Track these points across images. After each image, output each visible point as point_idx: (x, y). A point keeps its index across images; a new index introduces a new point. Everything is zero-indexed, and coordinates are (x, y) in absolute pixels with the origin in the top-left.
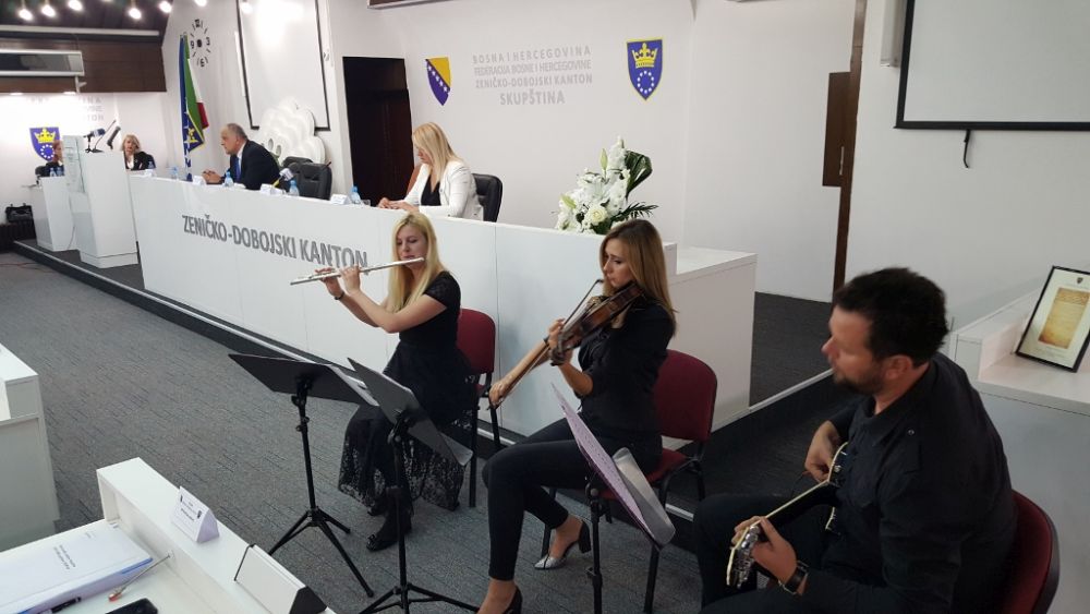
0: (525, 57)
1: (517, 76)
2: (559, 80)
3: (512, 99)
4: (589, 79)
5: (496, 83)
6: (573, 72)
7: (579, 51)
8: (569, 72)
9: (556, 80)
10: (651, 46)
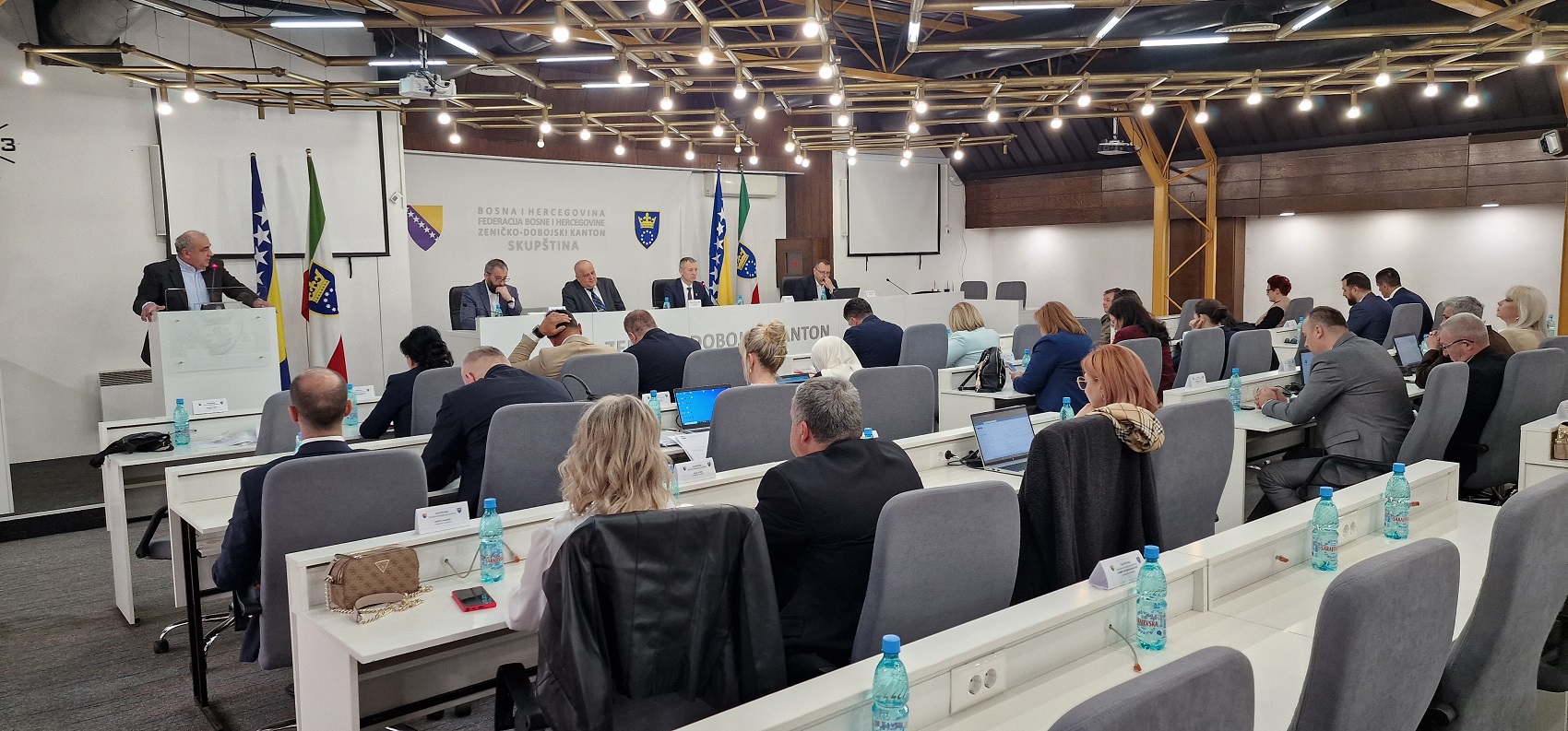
0: (542, 212)
1: (530, 227)
2: (575, 232)
3: (523, 245)
5: (505, 232)
6: (589, 227)
7: (595, 213)
8: (584, 228)
9: (572, 232)
10: (652, 214)
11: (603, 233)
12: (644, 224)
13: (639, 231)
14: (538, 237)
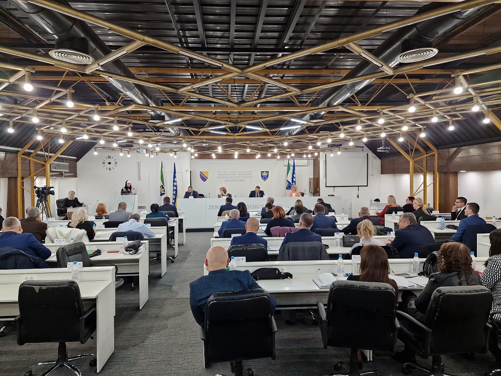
0: (234, 172)
1: (231, 176)
3: (229, 181)
5: (224, 177)
6: (247, 176)
7: (249, 172)
9: (242, 177)
10: (266, 172)
11: (251, 177)
12: (263, 175)
13: (262, 176)
14: (233, 179)
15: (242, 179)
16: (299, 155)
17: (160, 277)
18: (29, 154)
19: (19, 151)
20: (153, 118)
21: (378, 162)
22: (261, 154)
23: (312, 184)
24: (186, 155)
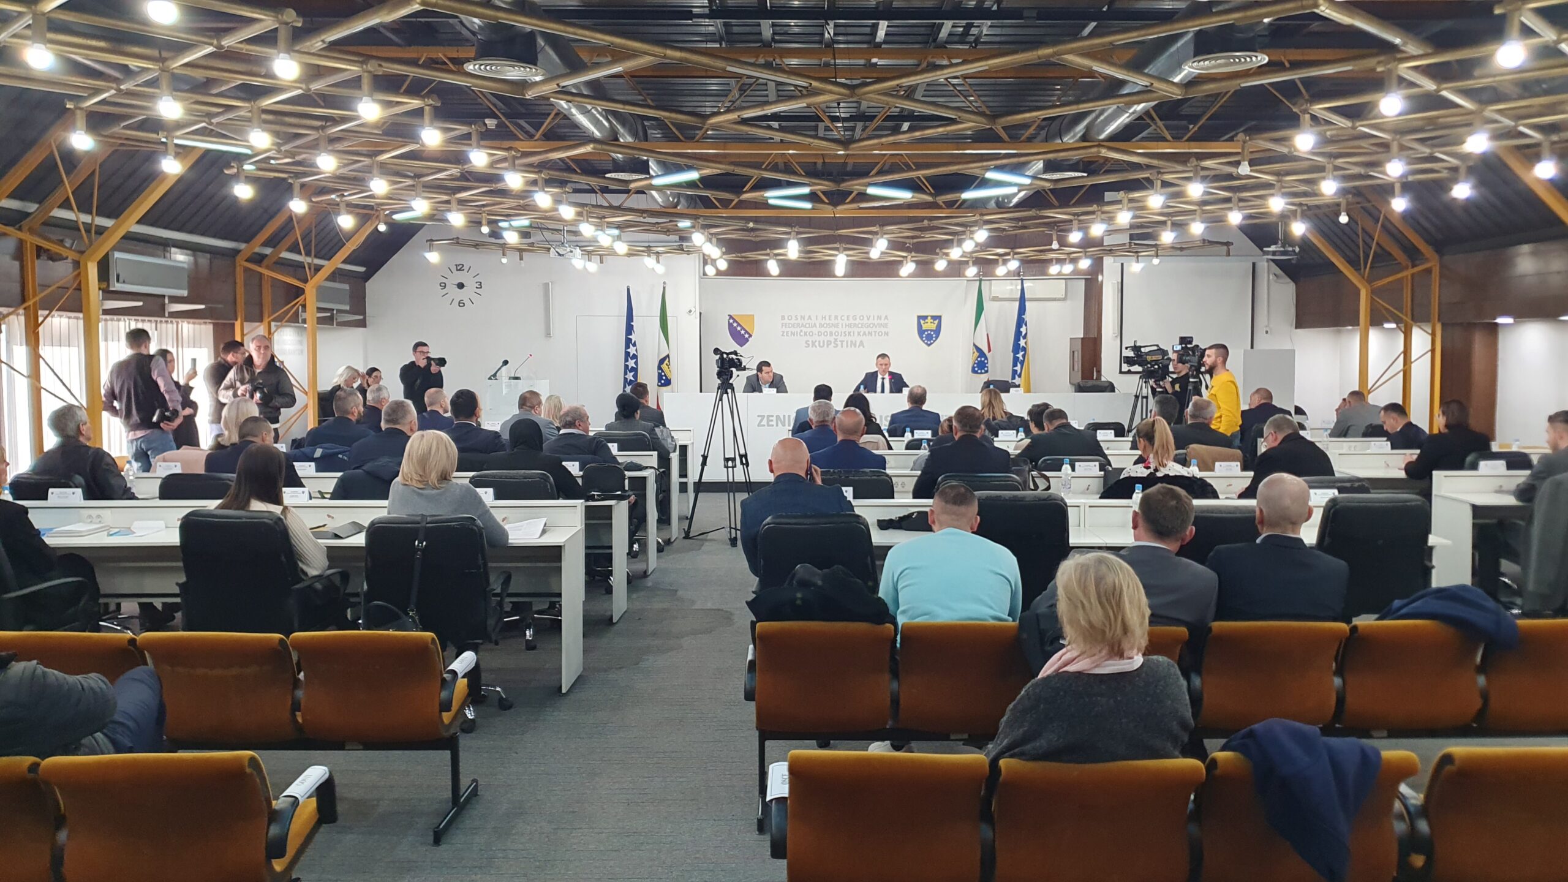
0: (833, 317)
1: (823, 330)
2: (862, 334)
3: (817, 344)
4: (887, 334)
5: (802, 334)
6: (874, 329)
7: (879, 318)
8: (870, 330)
9: (859, 334)
10: (934, 318)
12: (925, 327)
13: (921, 332)
14: (829, 338)
15: (858, 339)
16: (1036, 266)
17: (609, 621)
18: (259, 259)
19: (237, 252)
20: (618, 167)
21: (1286, 291)
22: (917, 263)
23: (1078, 356)
24: (688, 265)
